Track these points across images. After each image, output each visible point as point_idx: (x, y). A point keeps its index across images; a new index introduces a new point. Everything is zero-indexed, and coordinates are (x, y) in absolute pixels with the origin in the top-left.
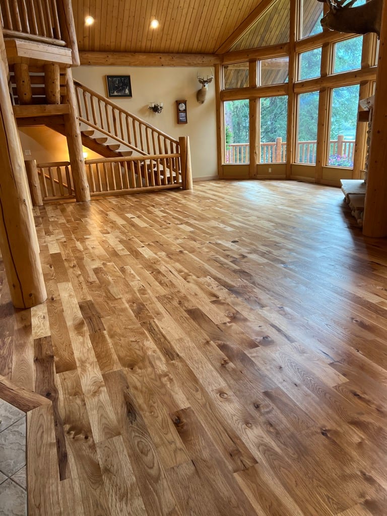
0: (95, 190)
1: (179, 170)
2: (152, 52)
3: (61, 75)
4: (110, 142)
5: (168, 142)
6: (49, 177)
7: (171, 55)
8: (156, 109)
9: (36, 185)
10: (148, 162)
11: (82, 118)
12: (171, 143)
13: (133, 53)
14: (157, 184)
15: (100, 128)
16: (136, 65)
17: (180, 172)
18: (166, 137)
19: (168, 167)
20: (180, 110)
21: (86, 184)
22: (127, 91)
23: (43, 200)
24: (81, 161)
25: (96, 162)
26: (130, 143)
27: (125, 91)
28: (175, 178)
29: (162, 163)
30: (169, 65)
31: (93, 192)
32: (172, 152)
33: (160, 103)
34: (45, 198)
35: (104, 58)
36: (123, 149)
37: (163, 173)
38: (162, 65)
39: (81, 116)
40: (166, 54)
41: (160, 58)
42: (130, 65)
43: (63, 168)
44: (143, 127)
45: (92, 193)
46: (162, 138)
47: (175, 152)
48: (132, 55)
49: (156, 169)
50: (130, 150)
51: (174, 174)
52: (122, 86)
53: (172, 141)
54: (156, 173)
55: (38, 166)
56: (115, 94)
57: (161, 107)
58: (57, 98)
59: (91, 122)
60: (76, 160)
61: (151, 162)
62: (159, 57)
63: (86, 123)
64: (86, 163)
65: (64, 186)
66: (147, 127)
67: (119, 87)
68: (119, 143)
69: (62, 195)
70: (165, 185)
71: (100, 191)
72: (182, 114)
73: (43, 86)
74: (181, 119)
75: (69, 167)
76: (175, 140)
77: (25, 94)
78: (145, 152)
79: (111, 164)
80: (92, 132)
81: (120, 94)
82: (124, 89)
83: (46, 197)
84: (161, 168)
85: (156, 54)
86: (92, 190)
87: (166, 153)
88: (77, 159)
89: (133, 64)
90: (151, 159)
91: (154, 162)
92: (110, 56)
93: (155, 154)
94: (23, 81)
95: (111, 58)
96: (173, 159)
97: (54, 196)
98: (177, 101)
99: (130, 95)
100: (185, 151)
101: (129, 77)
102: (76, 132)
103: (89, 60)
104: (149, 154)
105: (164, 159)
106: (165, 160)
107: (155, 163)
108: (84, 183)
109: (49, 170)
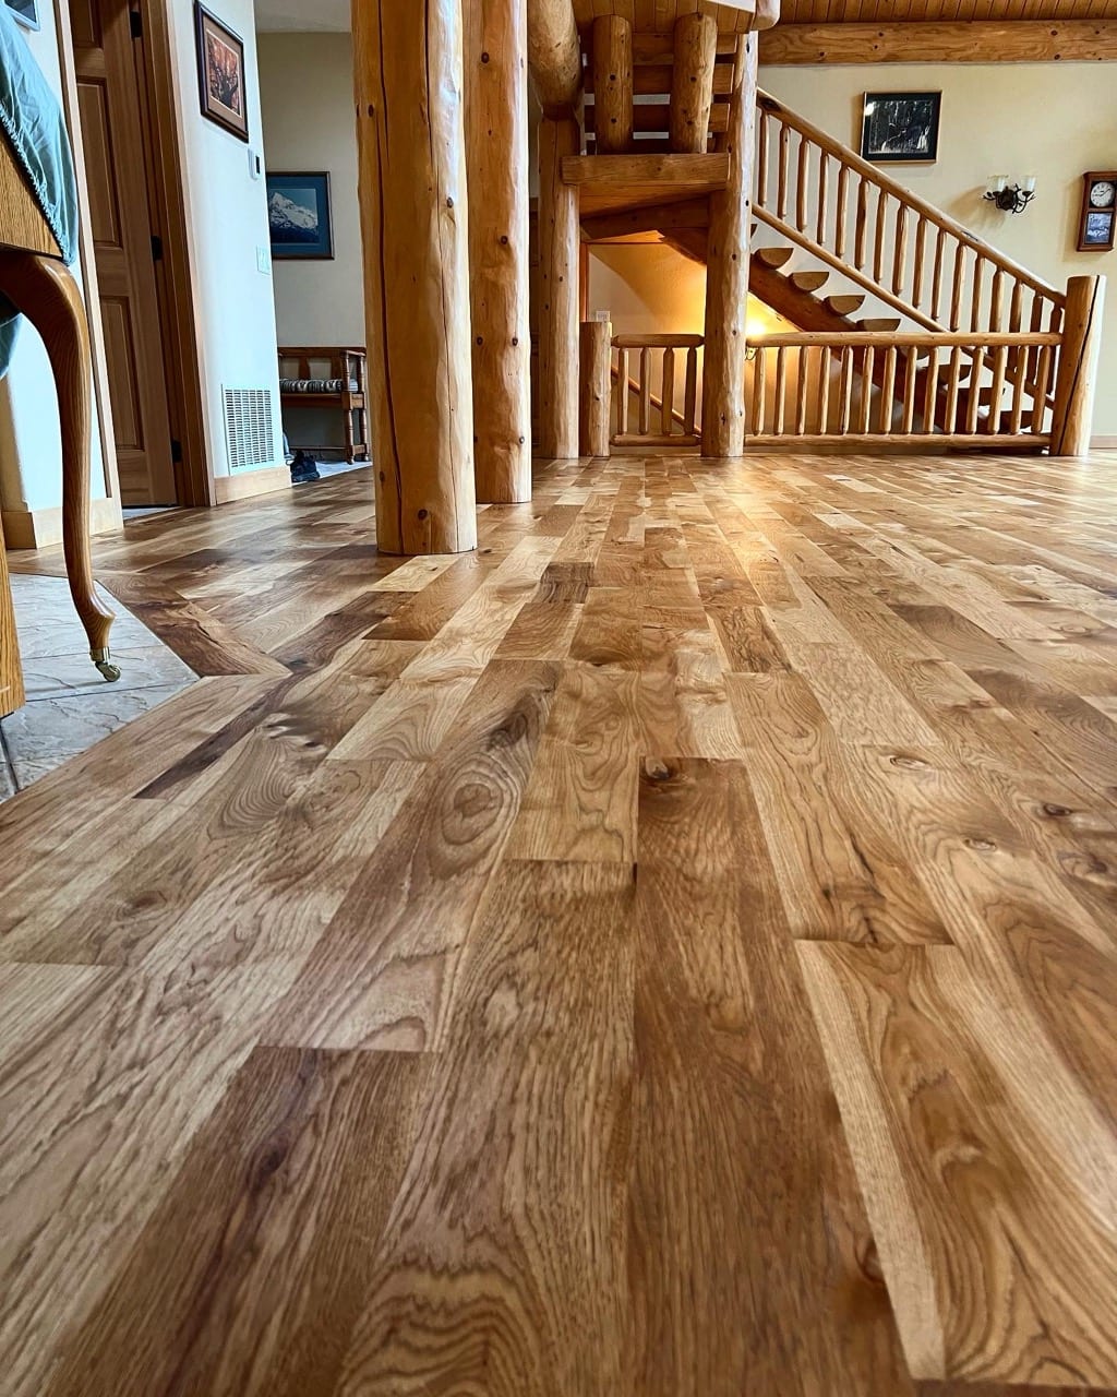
0: (761, 428)
1: (1049, 392)
2: (1030, 18)
3: (719, 59)
4: (834, 288)
5: (1027, 294)
6: (638, 386)
7: (1094, 22)
8: (1007, 200)
9: (600, 396)
10: (943, 356)
11: (764, 209)
12: (1036, 299)
13: (964, 24)
14: (962, 428)
15: (813, 242)
16: (967, 60)
17: (1052, 397)
18: (1022, 279)
19: (1012, 378)
20: (1092, 205)
21: (737, 406)
22: (923, 142)
23: (610, 443)
24: (735, 333)
25: (780, 344)
26: (896, 291)
27: (916, 143)
28: (1030, 419)
29: (992, 363)
30: (1079, 57)
31: (756, 433)
32: (1035, 327)
33: (1027, 178)
34: (618, 438)
35: (869, 40)
36: (872, 309)
37: (988, 396)
38: (1057, 57)
39: (761, 202)
40: (1078, 22)
41: (1054, 33)
42: (947, 58)
43: (681, 354)
44: (951, 243)
45: (751, 437)
46: (1008, 281)
47: (1045, 325)
48: (961, 29)
49: (966, 383)
50: (894, 314)
51: (1027, 404)
52: (908, 127)
53: (1041, 291)
54: (965, 396)
55: (614, 343)
56: (884, 150)
57: (1026, 194)
58: (698, 135)
59: (789, 222)
60: (722, 328)
61: (954, 353)
62: (1050, 31)
63: (773, 225)
64: (748, 344)
65: (676, 418)
66: (964, 242)
67: (899, 128)
68: (861, 291)
69: (666, 434)
70: (991, 433)
71: (776, 434)
72: (1100, 217)
73: (664, 99)
74: (1090, 233)
75: (700, 350)
76: (1054, 290)
77: (614, 121)
78: (943, 323)
79: (824, 351)
80: (786, 254)
81: (898, 151)
82: (914, 136)
83: (620, 433)
84: (985, 378)
85: (1040, 22)
86: (751, 427)
87: (1014, 327)
88: (725, 325)
89: (959, 54)
90: (959, 346)
91: (964, 359)
92: (888, 34)
93: (974, 329)
94: (613, 78)
95: (890, 40)
96: (1033, 349)
97: (642, 433)
98: (1086, 176)
99: (930, 155)
100: (1081, 326)
101: (936, 97)
102: (736, 244)
103: (823, 49)
104: (953, 329)
105: (1000, 347)
106: (1005, 351)
107: (969, 361)
108: (732, 400)
109: (643, 356)
